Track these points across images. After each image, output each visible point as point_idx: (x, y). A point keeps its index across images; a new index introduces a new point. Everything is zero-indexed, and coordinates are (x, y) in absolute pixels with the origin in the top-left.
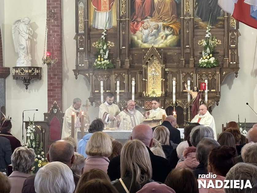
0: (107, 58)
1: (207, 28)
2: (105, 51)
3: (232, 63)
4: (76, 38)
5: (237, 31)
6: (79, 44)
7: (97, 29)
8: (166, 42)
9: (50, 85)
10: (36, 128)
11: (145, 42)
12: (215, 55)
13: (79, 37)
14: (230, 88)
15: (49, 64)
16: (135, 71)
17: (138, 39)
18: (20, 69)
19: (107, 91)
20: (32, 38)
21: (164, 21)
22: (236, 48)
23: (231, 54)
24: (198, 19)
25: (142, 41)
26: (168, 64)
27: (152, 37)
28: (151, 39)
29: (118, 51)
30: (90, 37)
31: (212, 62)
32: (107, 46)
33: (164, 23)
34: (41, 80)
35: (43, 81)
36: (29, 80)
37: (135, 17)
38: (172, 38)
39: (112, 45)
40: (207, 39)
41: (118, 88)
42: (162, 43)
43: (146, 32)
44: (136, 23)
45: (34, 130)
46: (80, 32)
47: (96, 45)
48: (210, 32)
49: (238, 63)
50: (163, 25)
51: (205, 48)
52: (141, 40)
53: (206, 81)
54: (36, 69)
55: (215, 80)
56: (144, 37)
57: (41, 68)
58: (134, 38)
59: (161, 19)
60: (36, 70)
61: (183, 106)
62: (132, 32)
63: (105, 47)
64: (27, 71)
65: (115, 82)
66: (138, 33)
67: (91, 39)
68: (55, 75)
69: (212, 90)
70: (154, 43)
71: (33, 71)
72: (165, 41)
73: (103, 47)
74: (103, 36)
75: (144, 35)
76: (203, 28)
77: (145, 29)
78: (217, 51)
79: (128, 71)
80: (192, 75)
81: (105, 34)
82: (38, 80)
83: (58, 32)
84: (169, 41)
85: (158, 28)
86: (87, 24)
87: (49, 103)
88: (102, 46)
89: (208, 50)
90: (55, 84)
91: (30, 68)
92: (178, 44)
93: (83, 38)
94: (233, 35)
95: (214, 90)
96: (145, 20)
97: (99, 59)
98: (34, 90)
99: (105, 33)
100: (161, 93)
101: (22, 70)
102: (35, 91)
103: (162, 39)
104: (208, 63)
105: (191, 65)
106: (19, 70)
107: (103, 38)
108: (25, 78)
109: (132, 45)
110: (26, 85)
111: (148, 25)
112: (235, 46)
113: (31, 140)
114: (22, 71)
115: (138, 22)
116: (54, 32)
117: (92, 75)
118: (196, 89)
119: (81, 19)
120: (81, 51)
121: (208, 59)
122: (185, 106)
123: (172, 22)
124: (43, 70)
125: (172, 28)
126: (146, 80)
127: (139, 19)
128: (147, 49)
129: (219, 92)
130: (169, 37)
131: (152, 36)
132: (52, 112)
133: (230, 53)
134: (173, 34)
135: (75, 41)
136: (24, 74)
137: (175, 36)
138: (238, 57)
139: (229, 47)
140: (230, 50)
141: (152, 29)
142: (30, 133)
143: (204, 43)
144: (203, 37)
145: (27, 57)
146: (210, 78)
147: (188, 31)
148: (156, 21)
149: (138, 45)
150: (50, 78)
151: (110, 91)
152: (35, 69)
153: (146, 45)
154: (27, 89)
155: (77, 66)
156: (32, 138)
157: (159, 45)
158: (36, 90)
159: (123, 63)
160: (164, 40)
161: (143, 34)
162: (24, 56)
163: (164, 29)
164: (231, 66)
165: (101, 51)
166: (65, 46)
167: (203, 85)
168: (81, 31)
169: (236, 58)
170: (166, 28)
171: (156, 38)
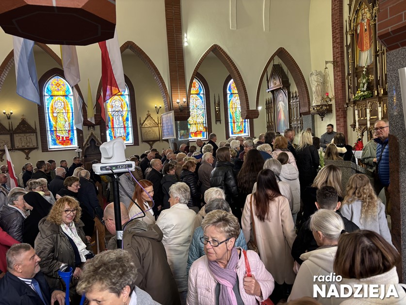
0: (365, 90)
4: (347, 78)
7: (361, 67)
9: (337, 116)
13: (349, 77)
16: (386, 98)
29: (375, 82)
30: (357, 74)
32: (369, 80)
36: (323, 114)
39: (372, 78)
46: (350, 72)
47: (361, 81)
57: (331, 105)
60: (324, 107)
63: (364, 81)
67: (358, 76)
68: (340, 109)
71: (321, 108)
74: (364, 72)
79: (380, 99)
81: (365, 70)
86: (352, 65)
90: (340, 115)
97: (357, 92)
116: (338, 76)
124: (333, 106)
150: (337, 111)
154: (322, 120)
165: (361, 85)
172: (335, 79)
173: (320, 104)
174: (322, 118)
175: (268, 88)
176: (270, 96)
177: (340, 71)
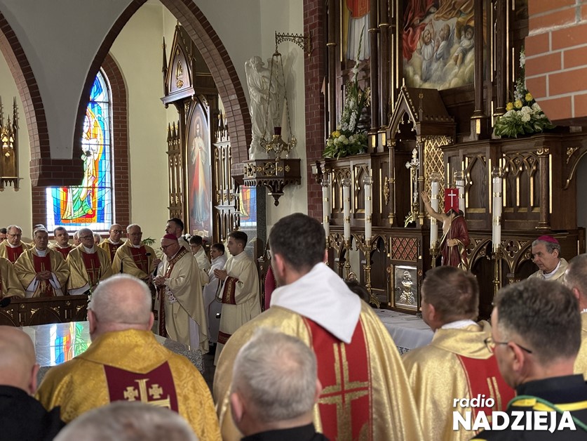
0: (351, 129)
7: (353, 60)
9: (310, 195)
11: (425, 80)
18: (248, 165)
21: (459, 13)
25: (421, 79)
27: (439, 62)
28: (436, 70)
35: (303, 186)
37: (410, 15)
43: (428, 50)
44: (411, 32)
56: (424, 65)
58: (409, 72)
59: (454, 7)
62: (406, 57)
63: (351, 104)
64: (254, 170)
65: (356, 188)
71: (269, 169)
75: (424, 61)
77: (426, 44)
84: (467, 69)
85: (447, 37)
91: (259, 162)
103: (456, 63)
106: (247, 168)
110: (274, 196)
111: (431, 31)
115: (415, 28)
121: (517, 110)
127: (417, 21)
131: (438, 59)
136: (252, 175)
141: (438, 42)
148: (446, 16)
152: (274, 165)
154: (277, 204)
157: (450, 84)
160: (460, 68)
161: (422, 58)
165: (344, 115)
170: (463, 33)
171: (445, 64)
172: (308, 89)
174: (277, 197)
175: (167, 94)
176: (173, 116)
177: (316, 67)
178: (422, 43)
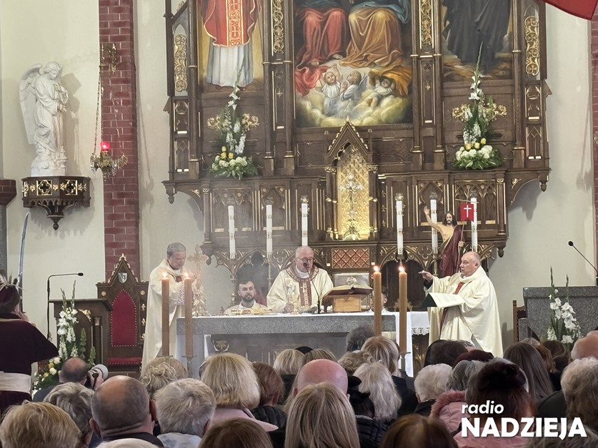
0: (241, 152)
1: (474, 78)
2: (237, 137)
3: (532, 158)
4: (169, 108)
5: (542, 83)
6: (176, 121)
7: (218, 87)
8: (379, 114)
9: (109, 217)
10: (79, 315)
11: (329, 115)
12: (493, 140)
13: (175, 107)
14: (529, 217)
15: (106, 169)
16: (308, 181)
17: (313, 107)
18: (39, 183)
19: (244, 229)
20: (67, 109)
21: (372, 64)
22: (542, 123)
23: (531, 137)
24: (451, 58)
25: (323, 113)
26: (385, 164)
27: (347, 102)
28: (344, 108)
29: (268, 136)
30: (201, 104)
31: (487, 156)
32: (242, 126)
33: (373, 70)
34: (89, 208)
35: (94, 209)
36: (61, 207)
37: (306, 56)
38: (392, 103)
39: (253, 122)
40: (473, 104)
41: (269, 222)
42: (369, 115)
43: (332, 90)
44: (308, 70)
45: (74, 320)
46: (177, 94)
47: (217, 124)
48: (479, 86)
49: (545, 158)
50: (371, 73)
51: (470, 124)
52: (321, 109)
53: (474, 201)
54: (76, 182)
55: (495, 197)
56: (326, 102)
57: (88, 180)
58: (305, 106)
59: (366, 59)
60: (76, 185)
61: (422, 260)
62: (300, 91)
63: (237, 128)
64: (56, 187)
65: (262, 208)
66: (314, 94)
67: (204, 110)
69: (488, 222)
70: (351, 117)
71: (70, 187)
72: (377, 111)
73: (233, 126)
74: (231, 103)
75: (327, 99)
76: (463, 79)
77: (329, 84)
78: (498, 131)
79: (291, 183)
80: (441, 187)
81: (236, 98)
82: (83, 207)
83: (128, 95)
84: (384, 111)
85: (358, 81)
86: (193, 74)
87: (109, 260)
88: (231, 126)
89: (476, 128)
90: (121, 216)
91: (62, 179)
92: (407, 116)
93: (184, 109)
94: (533, 93)
95: (493, 222)
96: (330, 64)
97: (224, 155)
98: (72, 232)
99: (237, 94)
100: (369, 231)
101: (44, 184)
102: (75, 234)
103: (370, 105)
104: (477, 159)
105: (439, 165)
106: (38, 185)
107: (231, 107)
108: (51, 203)
109: (300, 120)
110: (53, 219)
111: (336, 74)
112: (538, 118)
113: (68, 344)
114: (45, 187)
115: (313, 69)
117: (209, 192)
118: (451, 219)
119: (180, 63)
120: (183, 137)
121: (477, 150)
122: (426, 260)
123: (391, 68)
124: (94, 183)
125: (391, 80)
126: (335, 202)
127: (315, 62)
128: (334, 130)
129: (505, 226)
130: (386, 101)
131: (344, 99)
132: (116, 279)
133: (527, 135)
134: (395, 93)
135: (167, 114)
136: (50, 193)
137: (398, 98)
138: (546, 144)
139: (525, 120)
140: (527, 130)
141: (345, 83)
142: (67, 328)
143: (467, 113)
144: (464, 98)
145: (54, 155)
146: (483, 193)
147: (428, 87)
148: (355, 65)
149: (313, 120)
150: (109, 201)
151: (250, 229)
152: (74, 183)
153: (332, 121)
154: (56, 228)
155: (173, 172)
156: (69, 339)
157: (362, 121)
158: (78, 232)
159: (279, 163)
160: (374, 109)
161: (324, 95)
162: (48, 152)
163: (373, 83)
164: (530, 166)
165: (229, 138)
166: (143, 126)
167: (467, 209)
168: (181, 92)
169: (540, 144)
170: (378, 81)
171: (355, 105)
173: (63, 175)
174: (56, 221)
177: (126, 82)
178: (323, 82)
